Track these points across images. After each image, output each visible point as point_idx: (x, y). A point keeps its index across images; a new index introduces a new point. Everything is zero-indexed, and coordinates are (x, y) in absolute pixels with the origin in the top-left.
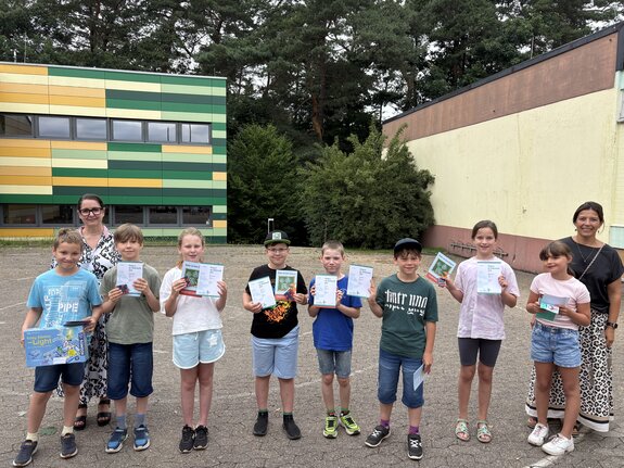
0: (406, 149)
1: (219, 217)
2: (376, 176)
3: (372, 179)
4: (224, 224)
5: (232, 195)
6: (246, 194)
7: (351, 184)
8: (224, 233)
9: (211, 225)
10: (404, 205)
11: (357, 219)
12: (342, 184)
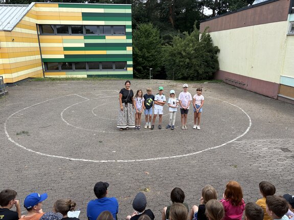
0: (209, 36)
1: (129, 66)
2: (195, 50)
3: (193, 52)
4: (132, 69)
5: (135, 56)
6: (140, 55)
7: (184, 54)
8: (132, 73)
9: (126, 69)
10: (206, 62)
11: (187, 68)
12: (180, 53)
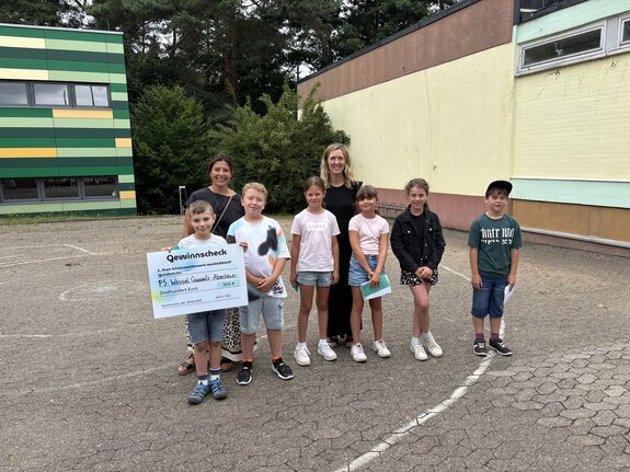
0: (320, 109)
1: (126, 187)
2: (292, 138)
3: (287, 142)
4: (132, 195)
5: (139, 163)
6: (155, 161)
7: (266, 147)
8: (133, 204)
9: (118, 196)
11: (275, 183)
12: (256, 147)
